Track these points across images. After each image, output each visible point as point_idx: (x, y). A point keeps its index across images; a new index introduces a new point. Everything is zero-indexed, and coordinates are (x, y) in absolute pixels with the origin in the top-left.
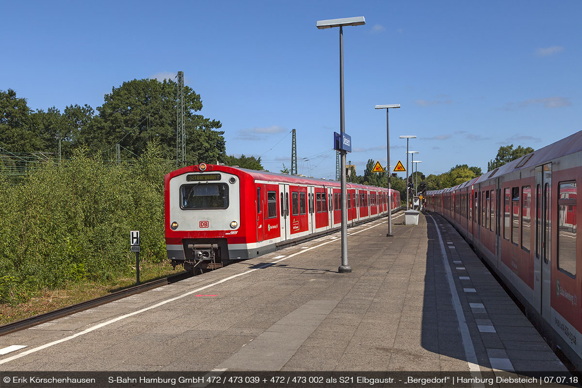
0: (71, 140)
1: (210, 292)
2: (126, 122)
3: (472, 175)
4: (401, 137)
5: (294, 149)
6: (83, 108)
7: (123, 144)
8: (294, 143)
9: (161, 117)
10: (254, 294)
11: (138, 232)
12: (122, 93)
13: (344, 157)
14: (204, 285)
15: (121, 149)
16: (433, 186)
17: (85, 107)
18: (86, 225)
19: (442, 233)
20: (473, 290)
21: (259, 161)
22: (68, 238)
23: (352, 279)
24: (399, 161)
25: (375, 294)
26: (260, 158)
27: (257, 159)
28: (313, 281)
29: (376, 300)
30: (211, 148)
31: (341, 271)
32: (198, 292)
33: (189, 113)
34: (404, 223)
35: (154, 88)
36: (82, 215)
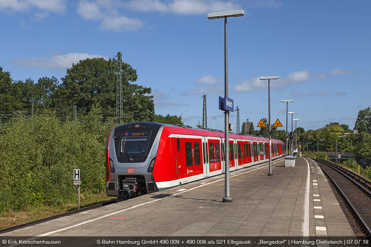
0: (42, 102)
1: (122, 215)
2: (81, 89)
3: (342, 131)
4: (282, 101)
5: (205, 109)
6: (51, 79)
7: (79, 105)
8: (205, 105)
9: (107, 86)
10: (153, 217)
11: (79, 170)
12: (79, 68)
13: (227, 115)
14: (119, 210)
15: (78, 109)
16: (311, 138)
17: (52, 78)
18: (43, 165)
19: (311, 174)
20: (322, 217)
21: (180, 118)
22: (30, 174)
23: (231, 207)
24: (278, 119)
25: (245, 219)
26: (180, 116)
27: (179, 117)
28: (202, 209)
29: (245, 223)
30: (144, 109)
31: (224, 201)
32: (113, 215)
33: (128, 83)
34: (284, 166)
35: (102, 65)
36: (41, 157)
